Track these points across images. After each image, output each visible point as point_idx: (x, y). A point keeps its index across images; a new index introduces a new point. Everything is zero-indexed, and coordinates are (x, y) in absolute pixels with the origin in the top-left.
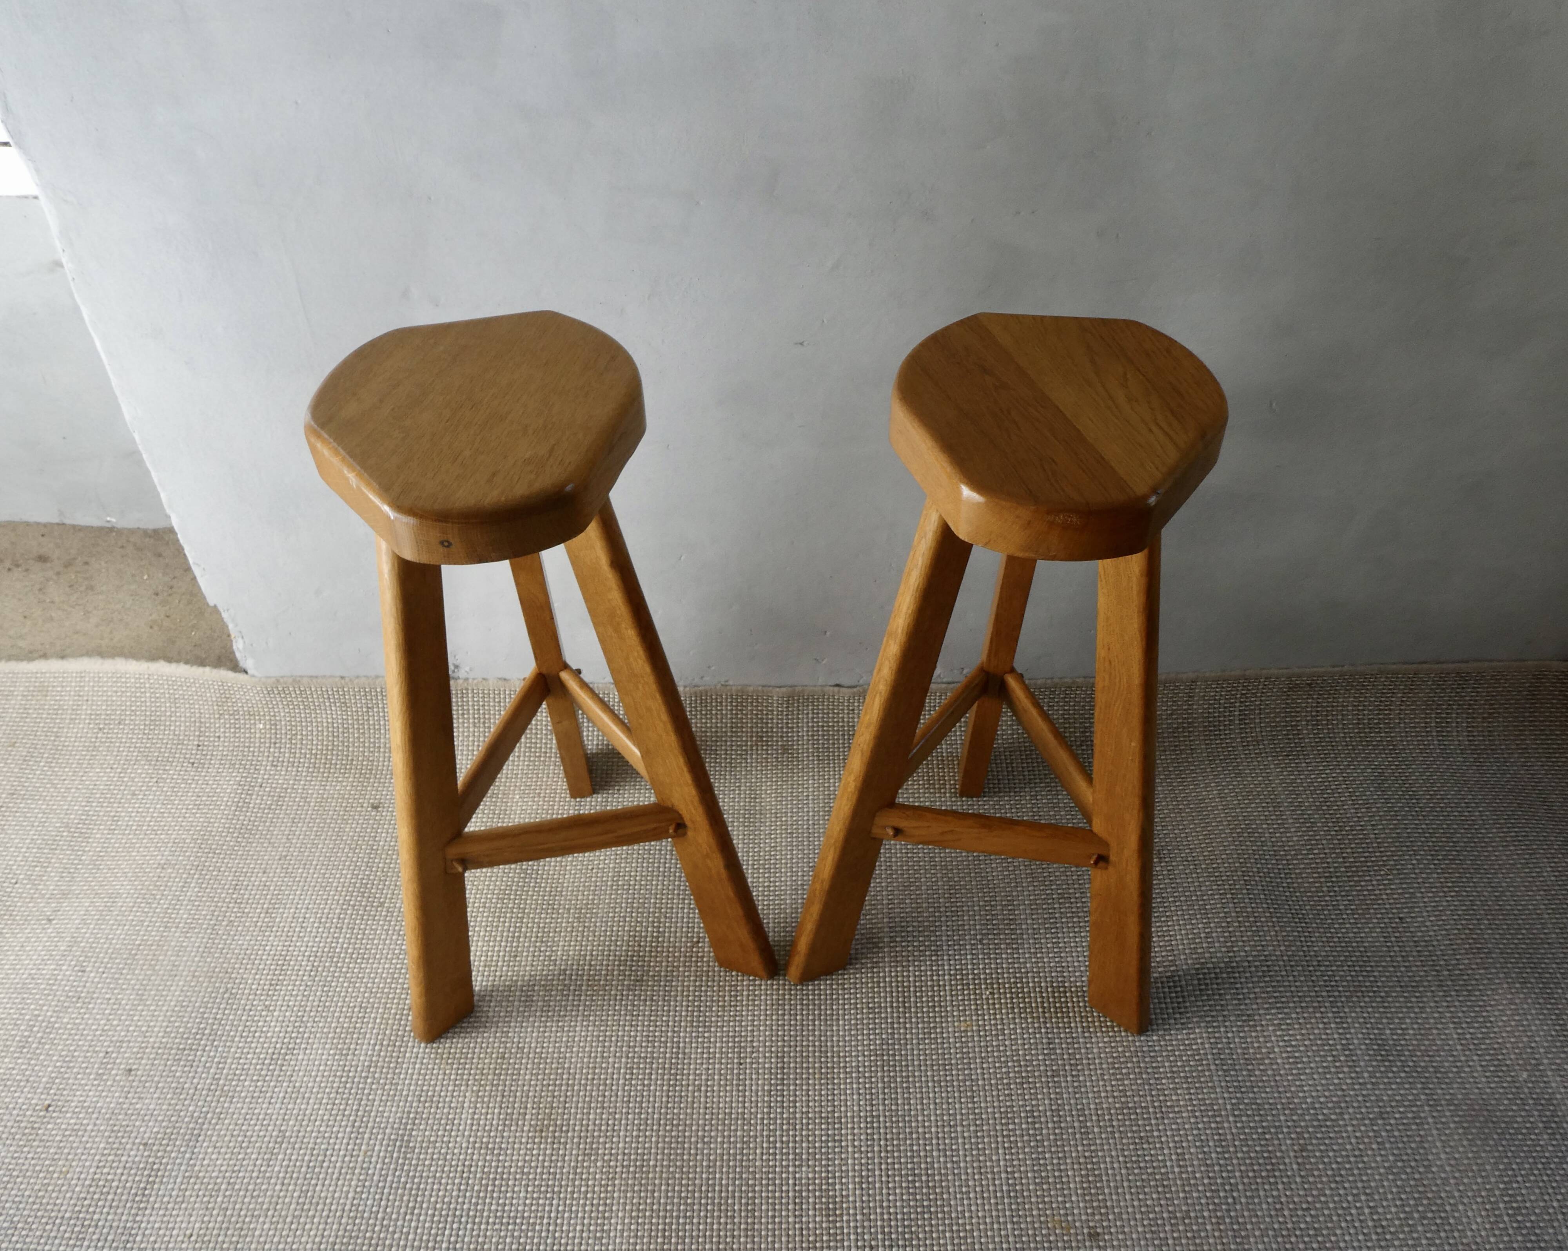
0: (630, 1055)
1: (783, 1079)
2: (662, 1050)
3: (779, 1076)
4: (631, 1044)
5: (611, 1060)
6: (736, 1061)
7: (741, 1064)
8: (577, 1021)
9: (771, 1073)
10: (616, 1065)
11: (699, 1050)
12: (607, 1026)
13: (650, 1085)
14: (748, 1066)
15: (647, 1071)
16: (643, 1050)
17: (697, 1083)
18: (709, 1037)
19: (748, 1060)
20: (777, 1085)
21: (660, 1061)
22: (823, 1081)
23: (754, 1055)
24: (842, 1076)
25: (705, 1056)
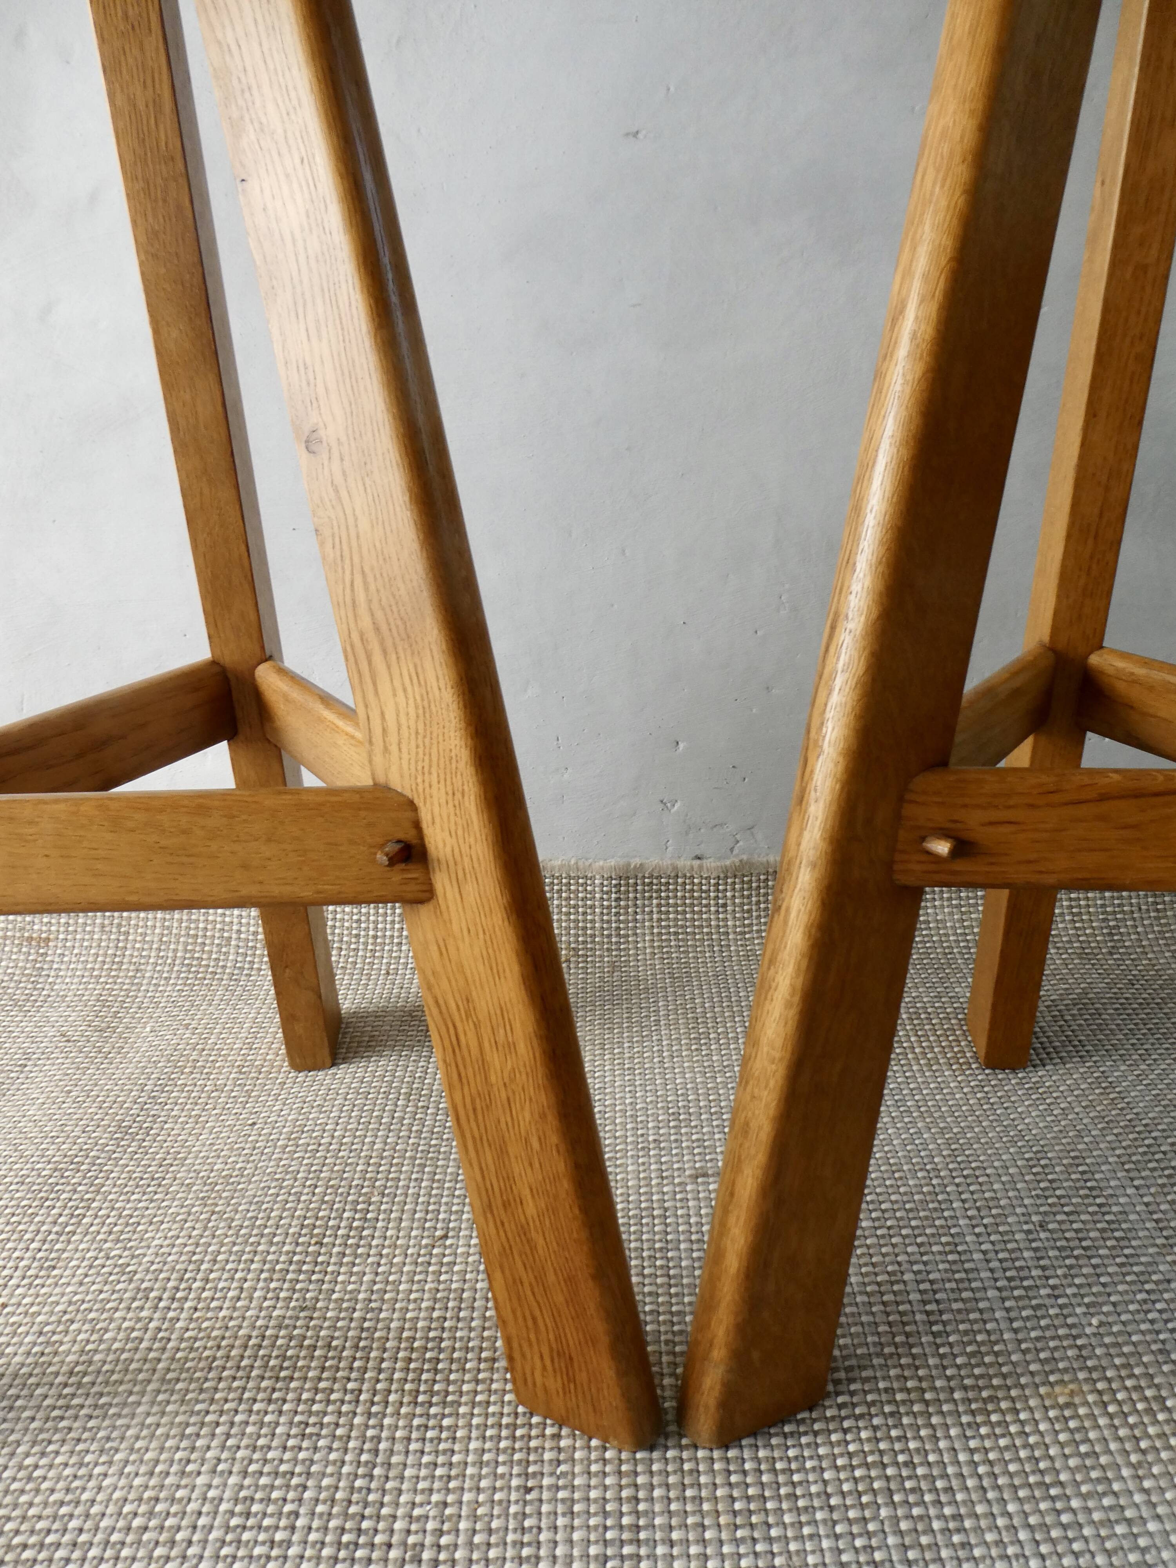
0: (252, 1468)
1: (637, 1528)
2: (333, 1456)
3: (625, 1521)
4: (261, 1442)
5: (200, 1481)
6: (515, 1482)
7: (529, 1490)
8: (143, 1393)
9: (606, 1514)
10: (211, 1494)
11: (425, 1459)
12: (212, 1401)
13: (289, 1544)
14: (545, 1495)
15: (287, 1508)
16: (287, 1456)
17: (411, 1540)
18: (454, 1428)
19: (546, 1482)
20: (622, 1543)
21: (325, 1482)
22: (739, 1534)
23: (563, 1468)
24: (787, 1519)
25: (439, 1472)
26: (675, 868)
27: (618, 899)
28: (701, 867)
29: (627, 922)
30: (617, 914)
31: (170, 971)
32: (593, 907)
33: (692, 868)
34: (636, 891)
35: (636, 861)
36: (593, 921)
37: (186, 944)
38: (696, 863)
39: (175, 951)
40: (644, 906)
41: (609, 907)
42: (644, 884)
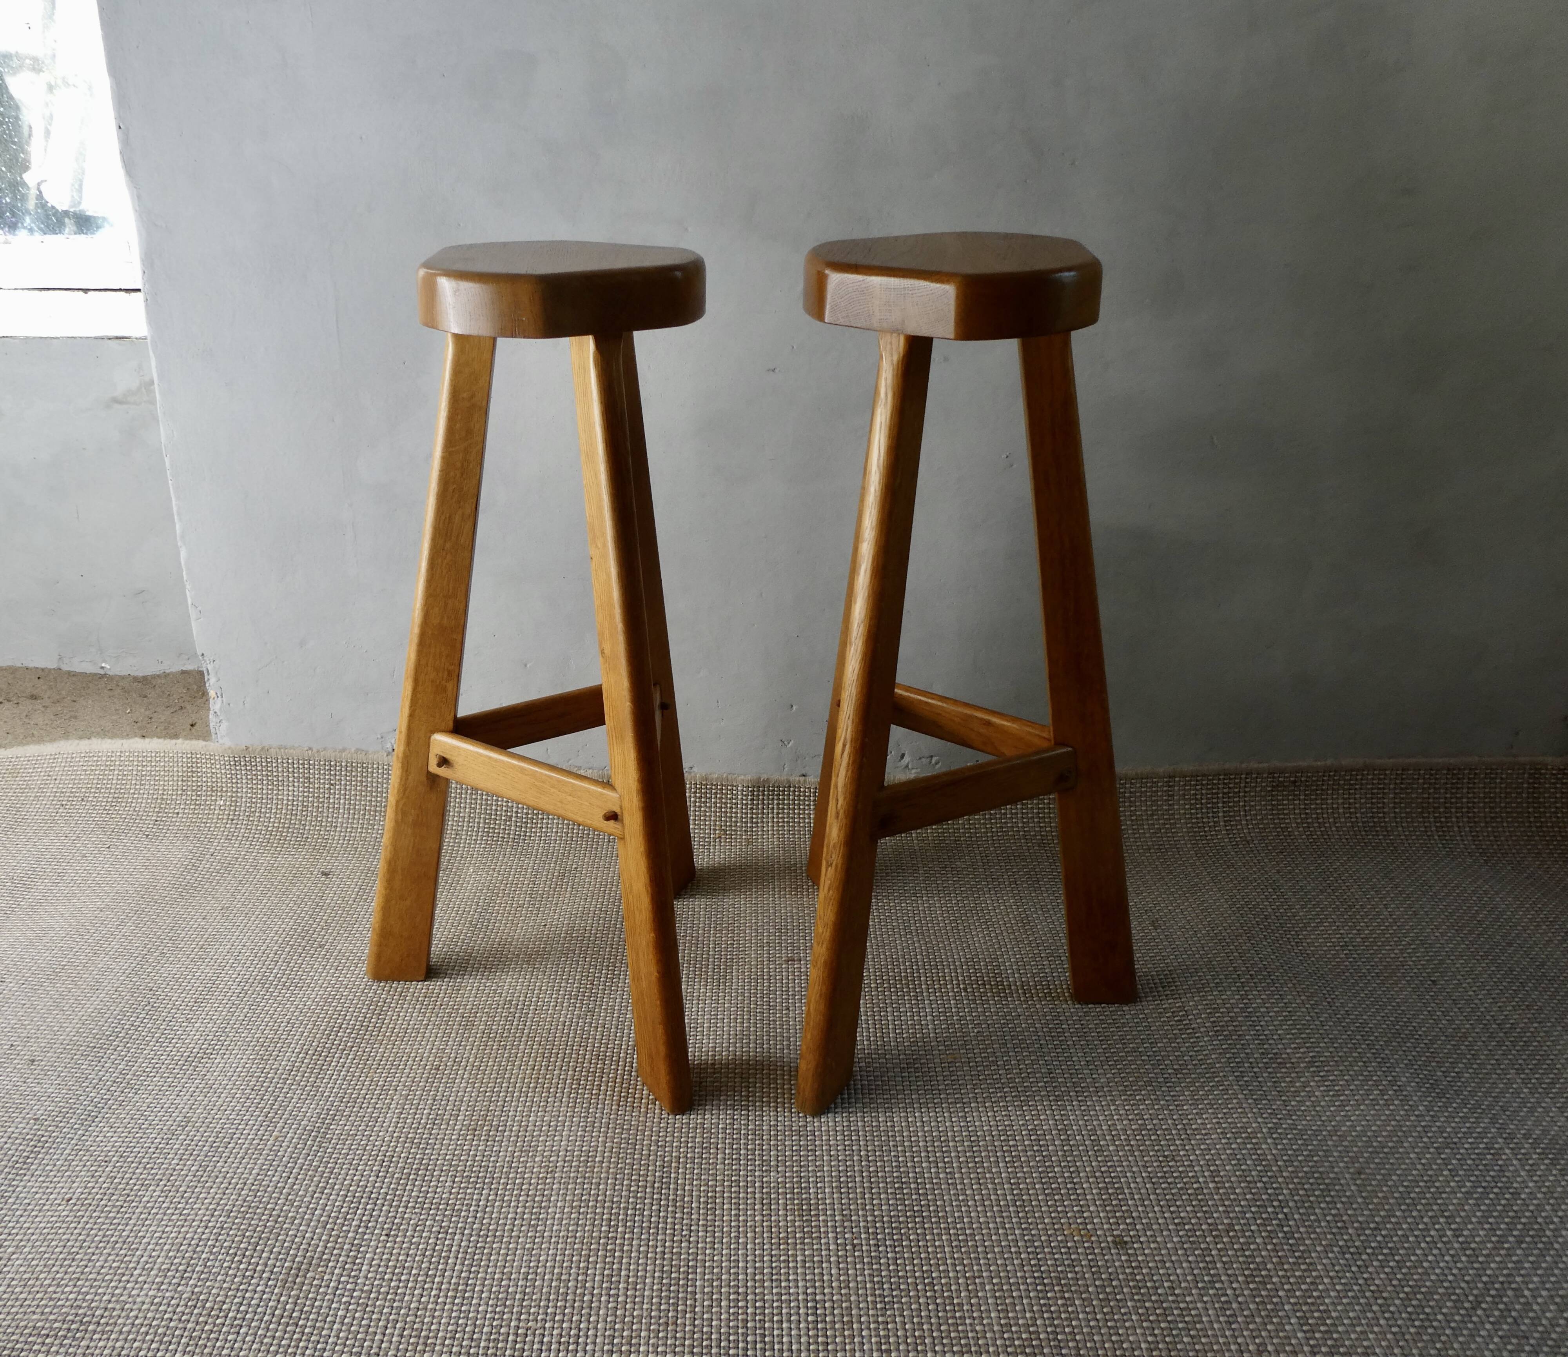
26: (789, 781)
27: (752, 800)
28: (805, 781)
29: (758, 814)
30: (752, 809)
31: (477, 836)
32: (736, 804)
33: (799, 782)
34: (764, 795)
35: (764, 777)
36: (736, 813)
37: (485, 819)
38: (802, 779)
39: (479, 823)
40: (769, 804)
41: (747, 804)
42: (769, 791)
